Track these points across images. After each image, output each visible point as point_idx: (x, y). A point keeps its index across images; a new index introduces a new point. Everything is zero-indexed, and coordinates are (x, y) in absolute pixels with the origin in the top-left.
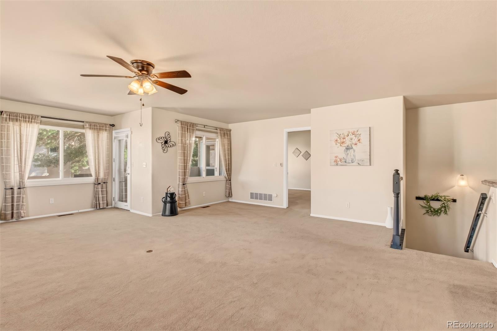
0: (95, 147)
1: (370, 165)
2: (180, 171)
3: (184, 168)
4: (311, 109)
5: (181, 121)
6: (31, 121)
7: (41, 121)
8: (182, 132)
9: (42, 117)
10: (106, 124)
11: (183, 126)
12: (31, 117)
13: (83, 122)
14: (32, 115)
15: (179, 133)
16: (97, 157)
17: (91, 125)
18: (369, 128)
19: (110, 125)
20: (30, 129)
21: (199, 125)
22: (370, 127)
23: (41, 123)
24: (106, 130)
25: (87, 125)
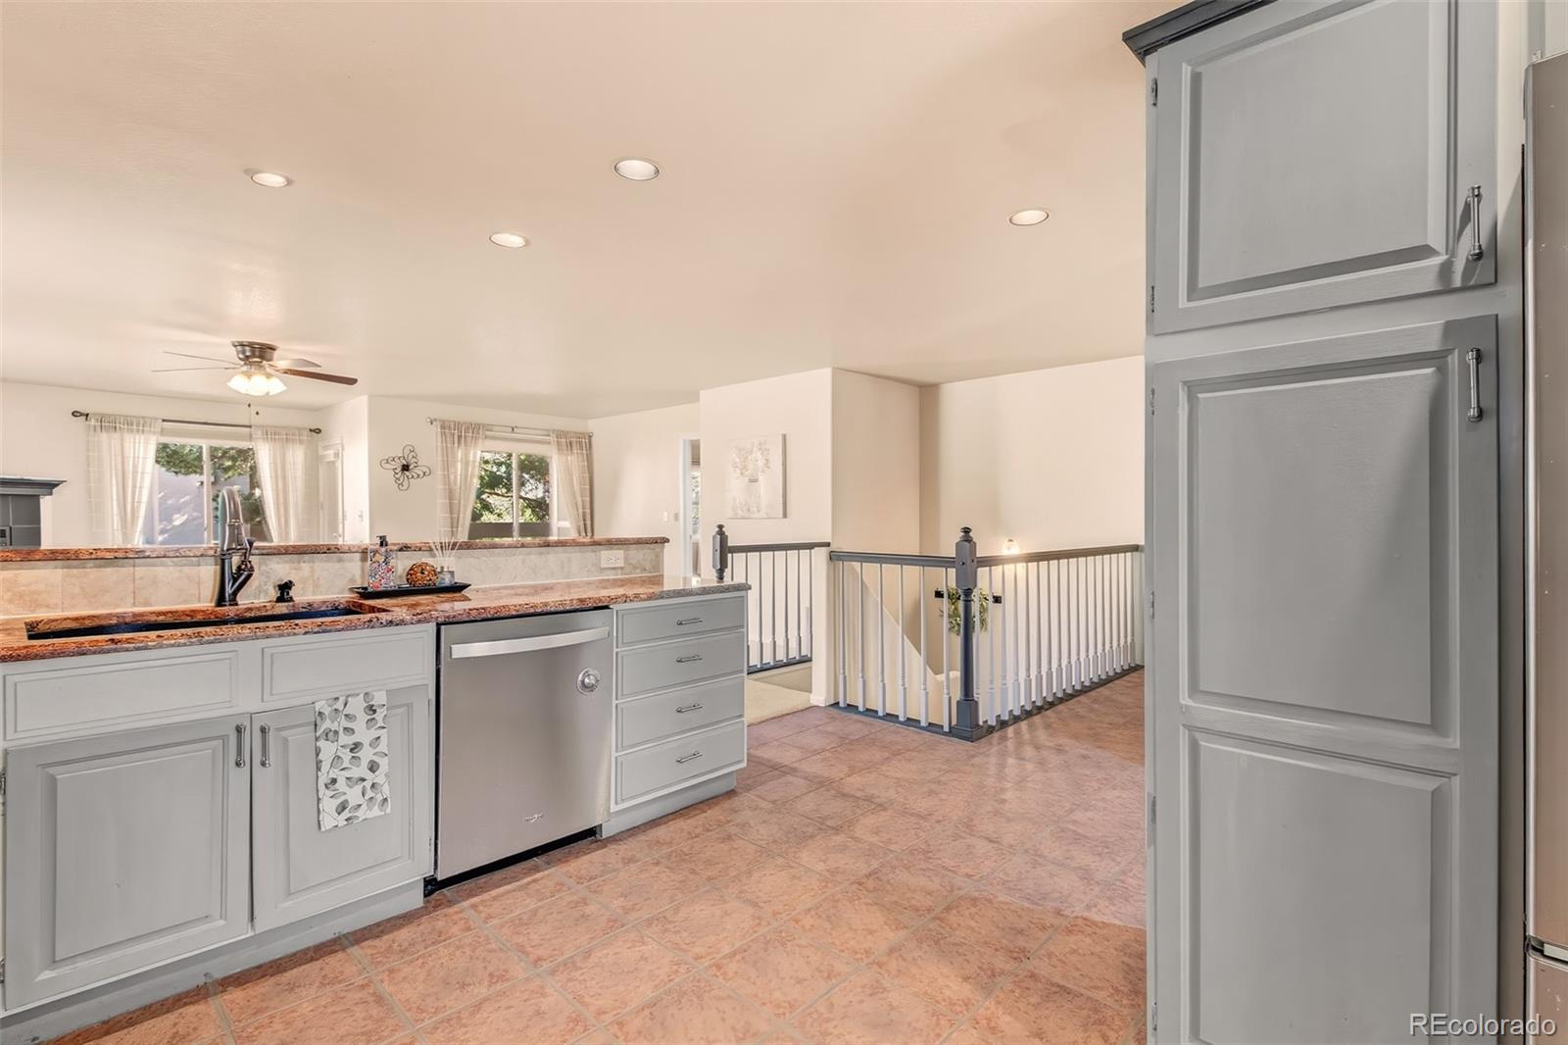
0: (277, 476)
1: (785, 515)
2: (442, 529)
3: (452, 523)
4: (702, 392)
5: (440, 421)
6: (143, 431)
7: (162, 430)
8: (444, 444)
9: (164, 421)
10: (299, 429)
11: (447, 431)
12: (141, 422)
13: (250, 427)
14: (143, 418)
15: (437, 447)
16: (281, 500)
17: (267, 432)
18: (781, 437)
19: (311, 430)
20: (142, 445)
21: (495, 428)
22: (784, 437)
23: (163, 432)
24: (301, 442)
25: (260, 433)
